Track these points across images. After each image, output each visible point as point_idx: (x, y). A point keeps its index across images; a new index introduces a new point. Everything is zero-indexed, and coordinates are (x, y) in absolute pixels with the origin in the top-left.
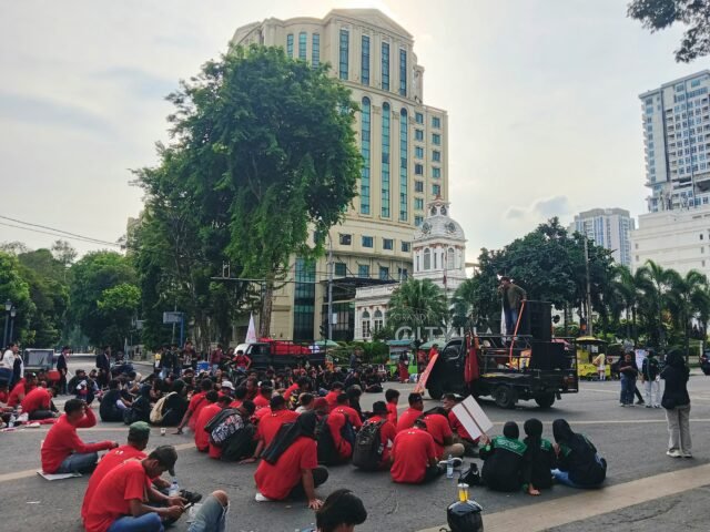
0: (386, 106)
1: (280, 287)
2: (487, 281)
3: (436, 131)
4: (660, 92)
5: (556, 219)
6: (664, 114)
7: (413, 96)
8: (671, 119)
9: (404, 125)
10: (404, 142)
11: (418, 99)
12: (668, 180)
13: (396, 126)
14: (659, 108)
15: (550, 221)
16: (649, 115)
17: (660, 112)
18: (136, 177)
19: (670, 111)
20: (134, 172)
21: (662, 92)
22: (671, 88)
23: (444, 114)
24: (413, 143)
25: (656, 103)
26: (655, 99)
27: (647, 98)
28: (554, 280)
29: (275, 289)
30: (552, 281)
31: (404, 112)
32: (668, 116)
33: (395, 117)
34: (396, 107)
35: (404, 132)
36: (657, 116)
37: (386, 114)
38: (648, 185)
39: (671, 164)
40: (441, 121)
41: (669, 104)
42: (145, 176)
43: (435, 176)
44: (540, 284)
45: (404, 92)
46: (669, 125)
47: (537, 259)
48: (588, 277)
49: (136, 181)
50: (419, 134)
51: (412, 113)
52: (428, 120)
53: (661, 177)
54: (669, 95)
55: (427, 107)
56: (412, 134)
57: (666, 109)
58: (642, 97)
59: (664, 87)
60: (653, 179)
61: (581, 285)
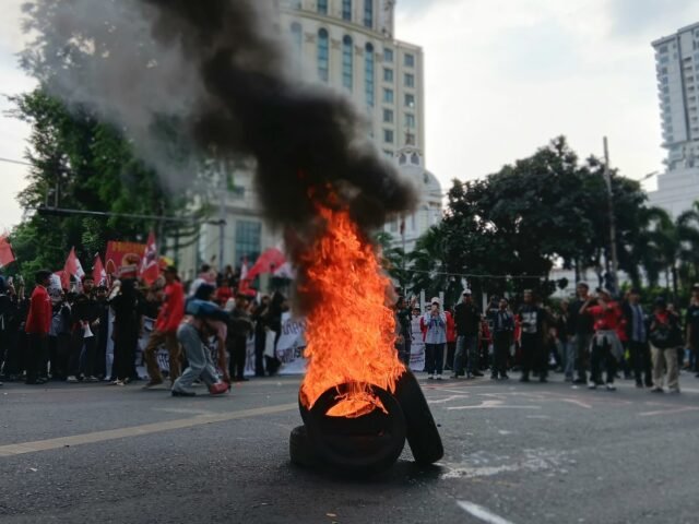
0: (347, 40)
1: (188, 245)
2: (460, 223)
3: (409, 70)
4: (677, 38)
5: (562, 139)
6: (681, 63)
7: (380, 29)
8: (690, 68)
9: (370, 62)
10: (370, 83)
11: (387, 33)
12: (689, 139)
13: (360, 62)
14: (675, 56)
15: (553, 142)
16: (664, 65)
17: (678, 61)
18: (14, 106)
19: (689, 59)
20: (12, 99)
21: (679, 38)
22: (690, 33)
23: (419, 51)
24: (380, 83)
25: (672, 51)
26: (670, 46)
27: (661, 45)
28: (561, 218)
29: (182, 246)
30: (558, 220)
31: (369, 47)
32: (686, 65)
33: (359, 51)
34: (360, 40)
35: (370, 71)
36: (674, 67)
37: (347, 49)
38: (664, 146)
39: (691, 121)
40: (415, 59)
41: (687, 51)
42: (25, 105)
43: (408, 124)
44: (540, 224)
45: (369, 23)
46: (687, 75)
47: (536, 188)
48: (612, 217)
49: (12, 111)
50: (388, 73)
51: (379, 48)
52: (399, 57)
53: (680, 136)
54: (687, 41)
55: (399, 42)
56: (380, 73)
57: (685, 57)
58: (655, 45)
59: (681, 32)
60: (670, 139)
61: (601, 228)
